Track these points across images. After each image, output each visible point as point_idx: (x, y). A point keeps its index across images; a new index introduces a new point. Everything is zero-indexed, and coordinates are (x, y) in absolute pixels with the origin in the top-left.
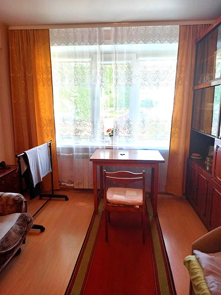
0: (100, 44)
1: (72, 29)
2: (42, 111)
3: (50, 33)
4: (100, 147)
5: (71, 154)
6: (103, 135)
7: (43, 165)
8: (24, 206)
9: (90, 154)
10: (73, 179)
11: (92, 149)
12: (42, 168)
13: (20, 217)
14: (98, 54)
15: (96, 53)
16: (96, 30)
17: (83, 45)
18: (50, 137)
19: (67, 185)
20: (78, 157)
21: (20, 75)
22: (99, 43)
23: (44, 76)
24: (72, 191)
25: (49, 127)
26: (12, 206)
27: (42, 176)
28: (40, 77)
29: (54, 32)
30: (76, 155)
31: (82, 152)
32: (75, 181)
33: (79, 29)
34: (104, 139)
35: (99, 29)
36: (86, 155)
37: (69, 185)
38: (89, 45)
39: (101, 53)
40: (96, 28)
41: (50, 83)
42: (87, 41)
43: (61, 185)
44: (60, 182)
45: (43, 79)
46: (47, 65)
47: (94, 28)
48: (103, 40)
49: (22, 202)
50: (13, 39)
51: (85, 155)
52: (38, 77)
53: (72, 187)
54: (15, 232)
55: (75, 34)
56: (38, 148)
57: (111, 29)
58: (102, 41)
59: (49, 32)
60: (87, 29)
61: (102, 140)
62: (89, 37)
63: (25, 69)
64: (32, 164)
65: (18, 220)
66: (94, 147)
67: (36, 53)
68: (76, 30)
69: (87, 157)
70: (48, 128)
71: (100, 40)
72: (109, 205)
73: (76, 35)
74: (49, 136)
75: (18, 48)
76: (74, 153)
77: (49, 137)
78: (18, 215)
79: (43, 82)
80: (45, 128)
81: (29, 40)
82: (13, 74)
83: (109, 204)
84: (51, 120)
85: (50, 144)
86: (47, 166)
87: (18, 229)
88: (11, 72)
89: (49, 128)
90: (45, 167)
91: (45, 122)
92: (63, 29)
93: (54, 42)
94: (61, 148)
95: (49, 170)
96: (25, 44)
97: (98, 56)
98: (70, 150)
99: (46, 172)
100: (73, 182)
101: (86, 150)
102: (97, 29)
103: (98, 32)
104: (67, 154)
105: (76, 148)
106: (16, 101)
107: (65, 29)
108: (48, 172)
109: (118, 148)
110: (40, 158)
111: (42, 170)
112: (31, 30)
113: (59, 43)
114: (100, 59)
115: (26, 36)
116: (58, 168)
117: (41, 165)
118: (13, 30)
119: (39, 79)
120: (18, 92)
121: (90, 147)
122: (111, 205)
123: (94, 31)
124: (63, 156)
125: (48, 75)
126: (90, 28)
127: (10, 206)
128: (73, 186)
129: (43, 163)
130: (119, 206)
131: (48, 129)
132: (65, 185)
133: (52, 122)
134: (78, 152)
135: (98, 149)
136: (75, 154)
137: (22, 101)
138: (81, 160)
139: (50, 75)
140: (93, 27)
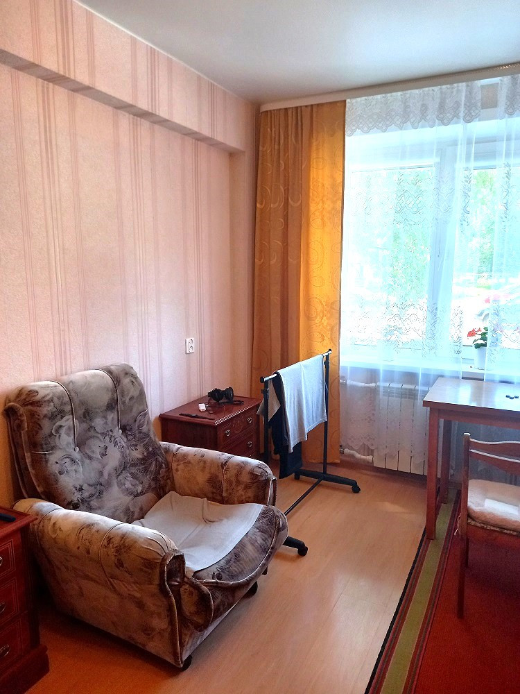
0: (469, 118)
1: (399, 93)
2: (315, 282)
3: (347, 109)
4: (447, 374)
5: (373, 385)
6: (457, 344)
7: (310, 403)
8: (270, 491)
9: (420, 388)
10: (372, 445)
11: (426, 376)
12: (307, 411)
13: (264, 514)
14: (461, 144)
15: (454, 143)
16: (460, 88)
17: (423, 127)
18: (327, 341)
19: (358, 456)
20: (388, 392)
21: (277, 204)
22: (464, 117)
23: (326, 206)
24: (369, 473)
25: (328, 319)
26: (247, 487)
27: (307, 429)
28: (317, 208)
29: (355, 106)
30: (384, 387)
31: (399, 382)
32: (377, 448)
33: (416, 91)
34: (459, 352)
35: (468, 86)
36: (410, 390)
37: (363, 457)
38: (439, 125)
39: (469, 142)
40: (460, 84)
41: (337, 220)
42: (434, 116)
43: (342, 453)
44: (341, 446)
45: (324, 212)
46: (334, 179)
47: (455, 85)
48: (477, 111)
49: (267, 481)
50: (269, 130)
51: (406, 389)
52: (313, 207)
53: (368, 462)
54: (252, 544)
55: (405, 103)
56: (304, 366)
57: (501, 80)
58: (473, 114)
59: (345, 105)
60: (436, 88)
61: (456, 356)
62: (442, 107)
63: (287, 191)
64: (290, 400)
65: (258, 520)
66: (432, 373)
67: (314, 155)
68: (408, 95)
69: (412, 395)
70: (325, 321)
71: (469, 110)
72: (473, 523)
73: (408, 107)
74: (325, 338)
75: (276, 147)
76: (379, 381)
77: (325, 342)
78: (258, 509)
79: (322, 219)
80: (317, 320)
81: (299, 128)
82: (261, 204)
83: (474, 520)
84: (333, 303)
85: (327, 357)
86: (317, 407)
87: (260, 541)
88: (258, 200)
89: (327, 321)
90: (315, 408)
91: (320, 308)
92: (379, 97)
93: (354, 128)
94: (351, 367)
95: (323, 417)
96: (292, 138)
97: (461, 150)
98: (372, 374)
99: (315, 419)
100: (372, 451)
101: (411, 377)
102: (463, 86)
103: (464, 94)
104: (363, 384)
105: (386, 372)
106: (262, 260)
107: (384, 95)
108: (320, 420)
109: (498, 379)
110: (306, 387)
111: (307, 414)
112: (306, 106)
113: (366, 129)
114: (464, 156)
115: (294, 122)
116: (339, 414)
117: (307, 402)
118: (270, 111)
119: (314, 214)
120: (269, 243)
121: (420, 373)
122: (479, 525)
123: (455, 93)
124: (353, 387)
125: (334, 202)
126: (444, 87)
127: (243, 486)
128: (371, 461)
129: (310, 399)
130: (501, 532)
131: (325, 324)
132: (353, 456)
133: (335, 309)
134: (392, 381)
135: (442, 376)
136: (382, 384)
137: (275, 261)
138: (395, 400)
139: (339, 203)
140: (452, 83)
